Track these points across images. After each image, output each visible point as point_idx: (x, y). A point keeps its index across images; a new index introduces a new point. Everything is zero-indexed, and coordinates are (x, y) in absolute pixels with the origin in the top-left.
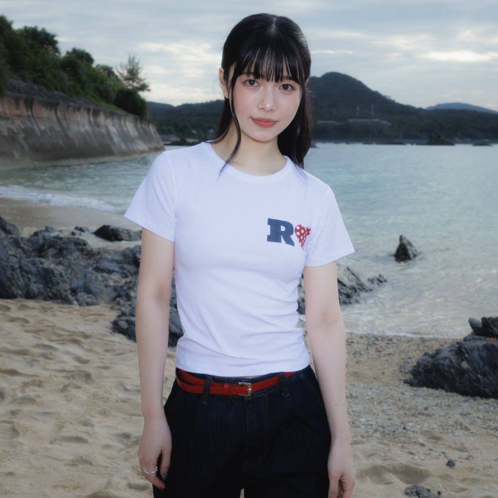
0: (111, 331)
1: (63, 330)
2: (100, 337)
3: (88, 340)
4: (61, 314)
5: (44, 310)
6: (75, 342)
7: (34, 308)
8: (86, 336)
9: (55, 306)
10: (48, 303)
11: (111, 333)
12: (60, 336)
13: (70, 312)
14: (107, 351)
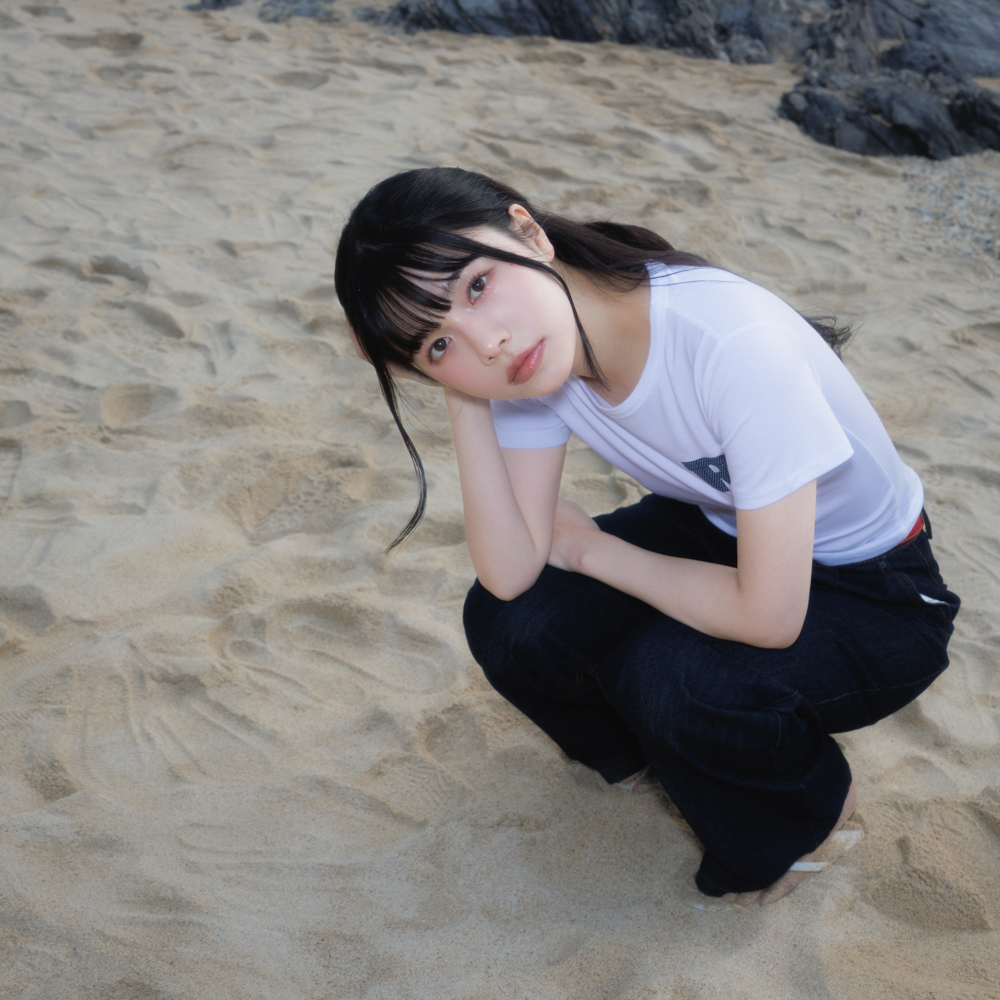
0: (775, 115)
1: (680, 105)
2: (750, 123)
3: (728, 129)
4: (685, 75)
5: (654, 66)
6: (699, 129)
7: (632, 62)
8: (724, 121)
9: (676, 59)
10: (663, 53)
11: (774, 119)
12: (672, 116)
13: (705, 74)
14: (756, 151)
